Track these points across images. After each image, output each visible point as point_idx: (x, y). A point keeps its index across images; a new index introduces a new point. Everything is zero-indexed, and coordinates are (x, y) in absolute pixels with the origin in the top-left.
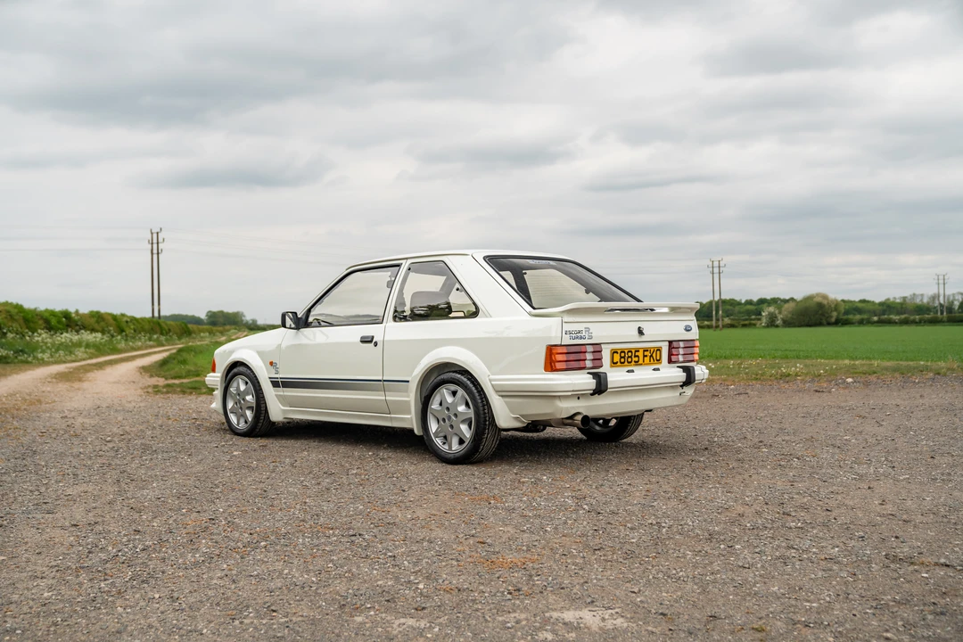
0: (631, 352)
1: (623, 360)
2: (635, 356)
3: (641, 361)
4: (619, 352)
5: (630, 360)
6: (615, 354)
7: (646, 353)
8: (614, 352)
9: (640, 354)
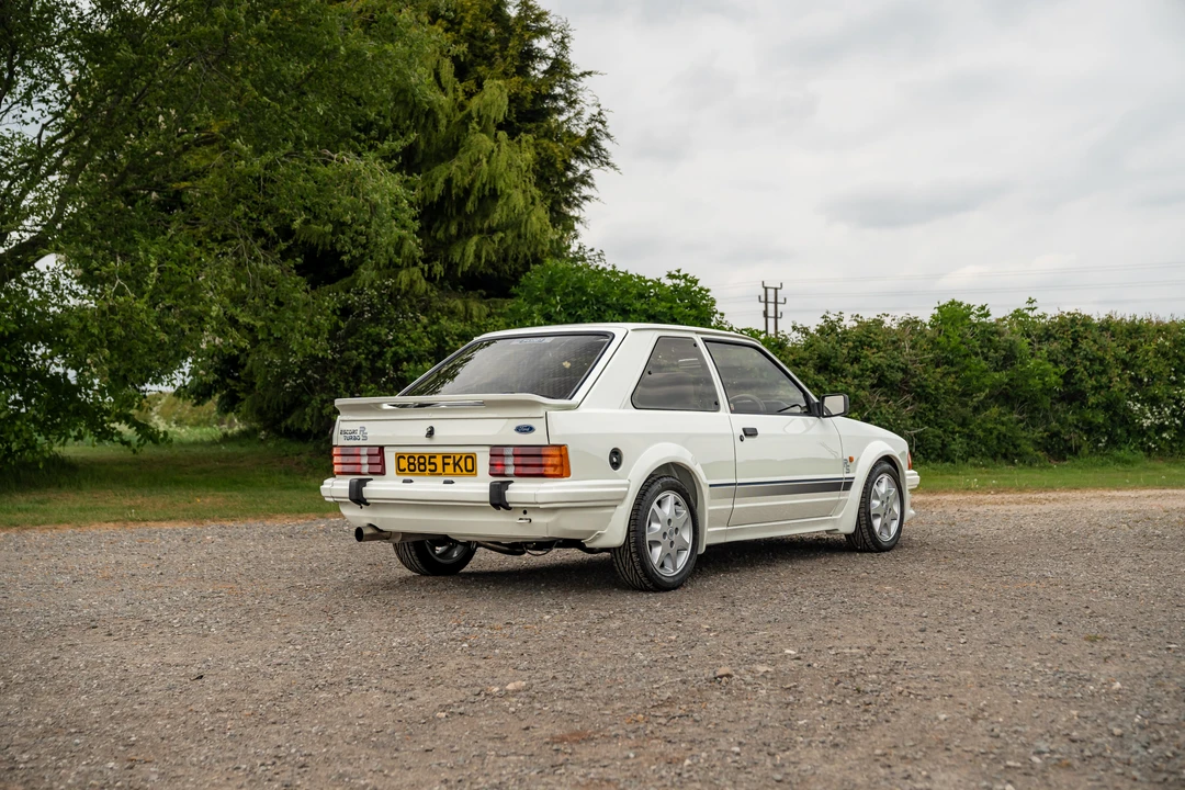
0: (424, 458)
1: (412, 467)
2: (430, 463)
3: (440, 470)
4: (406, 456)
5: (422, 467)
6: (401, 460)
7: (447, 460)
8: (400, 457)
9: (439, 461)
